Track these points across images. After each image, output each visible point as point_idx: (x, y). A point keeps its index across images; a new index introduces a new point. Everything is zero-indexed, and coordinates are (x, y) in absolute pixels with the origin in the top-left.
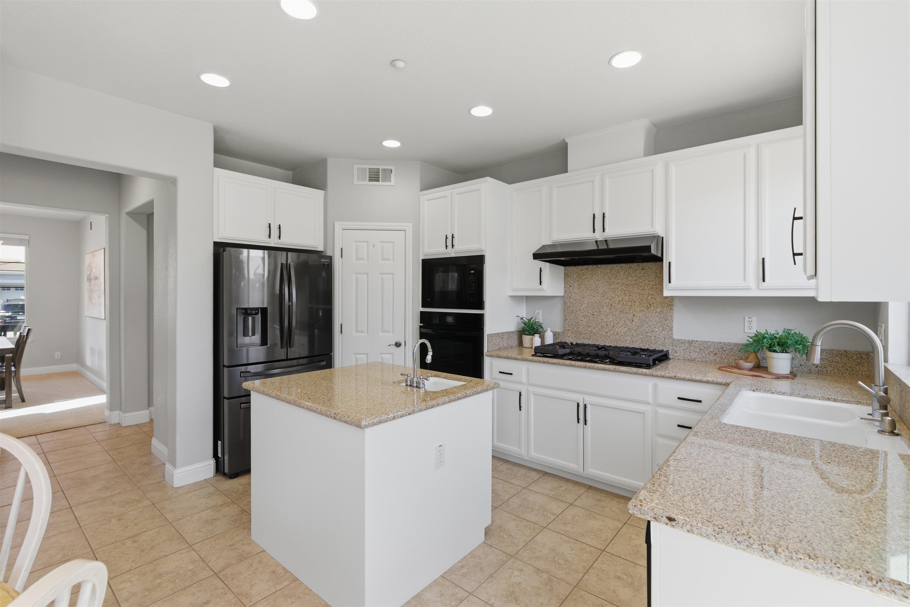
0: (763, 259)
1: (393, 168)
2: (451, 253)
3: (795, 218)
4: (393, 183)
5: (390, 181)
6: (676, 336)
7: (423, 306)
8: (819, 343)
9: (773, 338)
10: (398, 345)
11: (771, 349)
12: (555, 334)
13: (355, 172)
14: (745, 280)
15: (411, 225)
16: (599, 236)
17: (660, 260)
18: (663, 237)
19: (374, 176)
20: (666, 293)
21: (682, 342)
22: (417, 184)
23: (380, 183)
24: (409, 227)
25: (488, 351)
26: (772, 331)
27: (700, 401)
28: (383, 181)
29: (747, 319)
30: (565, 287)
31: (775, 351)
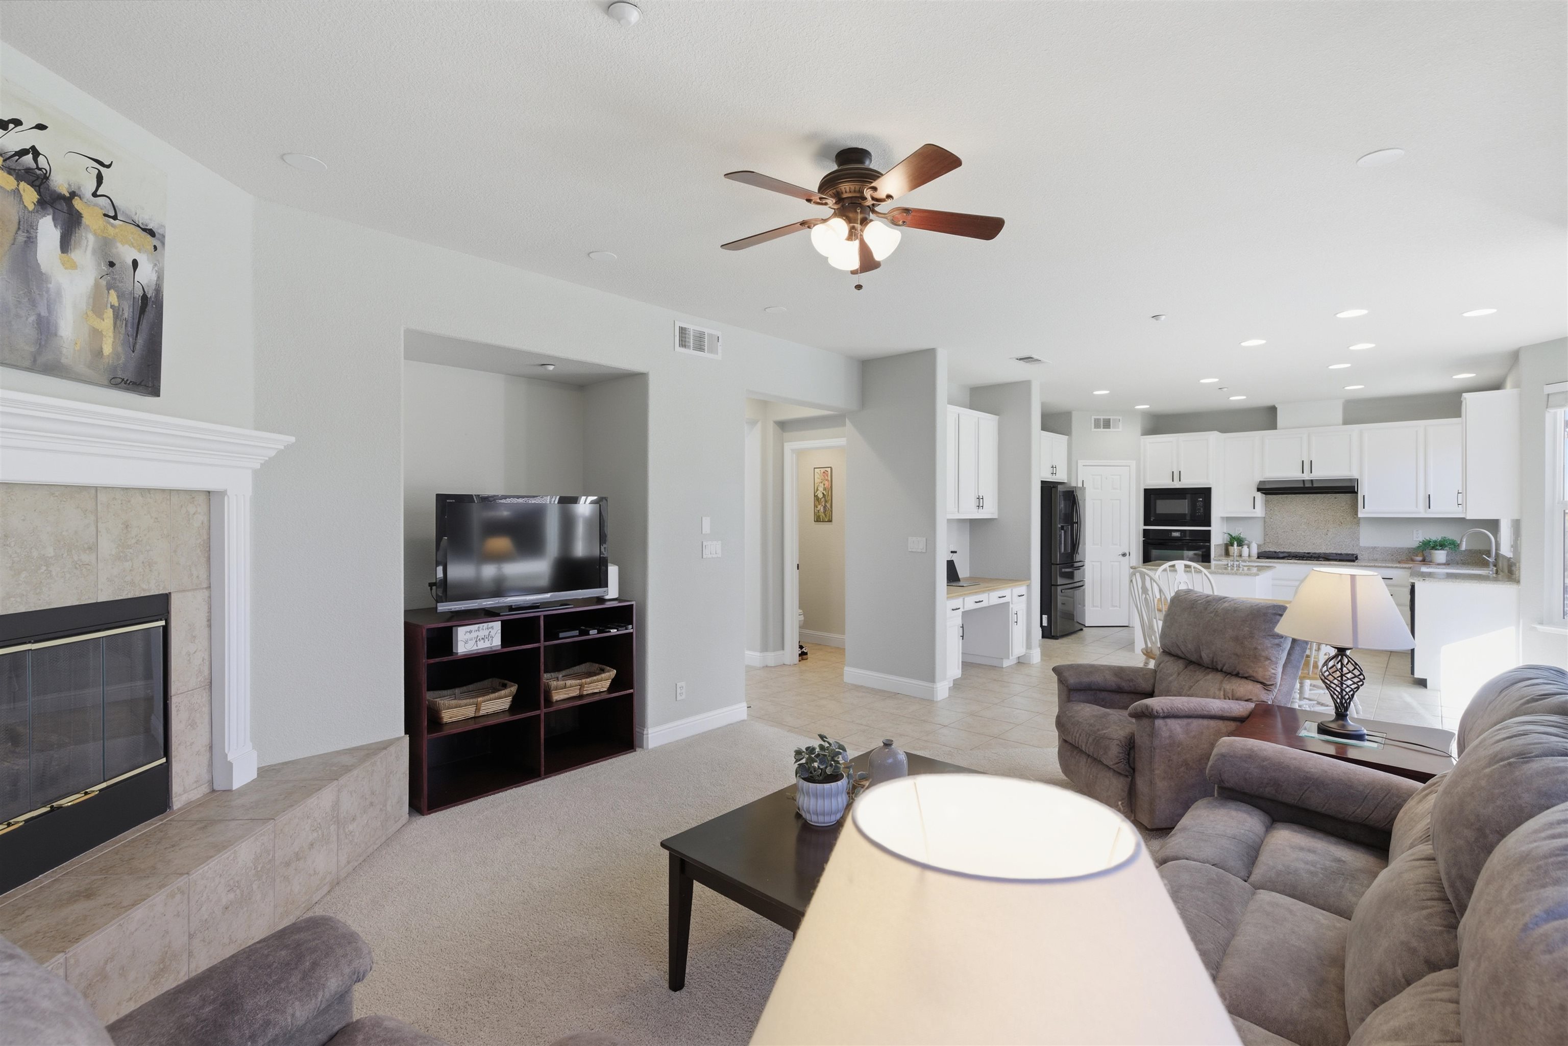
0: (1429, 495)
1: (1120, 418)
2: (1177, 485)
3: (1458, 493)
4: (1120, 430)
5: (1118, 428)
6: (1361, 544)
7: (1145, 524)
8: (1465, 540)
9: (1435, 542)
10: (1124, 555)
11: (1434, 548)
12: (1259, 546)
13: (1093, 422)
14: (1417, 507)
15: (1135, 462)
16: (1307, 476)
17: (1357, 493)
18: (1358, 480)
19: (1107, 424)
20: (1360, 515)
21: (1368, 548)
22: (1138, 430)
23: (1111, 430)
24: (1133, 464)
25: (1215, 557)
26: (1434, 538)
27: (1392, 579)
28: (1113, 428)
29: (1414, 531)
30: (1266, 510)
31: (1437, 549)
